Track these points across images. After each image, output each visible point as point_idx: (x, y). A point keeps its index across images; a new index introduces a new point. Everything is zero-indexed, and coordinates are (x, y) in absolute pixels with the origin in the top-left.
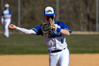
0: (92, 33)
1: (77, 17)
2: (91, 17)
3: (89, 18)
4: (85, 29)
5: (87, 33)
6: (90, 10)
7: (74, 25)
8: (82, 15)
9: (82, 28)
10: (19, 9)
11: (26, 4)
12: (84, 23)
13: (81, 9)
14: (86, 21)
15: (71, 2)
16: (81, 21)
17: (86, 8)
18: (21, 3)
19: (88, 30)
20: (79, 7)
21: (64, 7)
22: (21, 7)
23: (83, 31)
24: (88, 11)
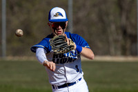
0: (130, 59)
1: (104, 31)
2: (130, 30)
3: (125, 33)
4: (119, 52)
5: (121, 59)
6: (127, 18)
7: (100, 45)
8: (113, 27)
9: (112, 50)
10: (4, 18)
11: (16, 9)
12: (116, 41)
13: (111, 18)
14: (120, 37)
15: (94, 6)
17: (121, 15)
18: (7, 6)
20: (107, 14)
22: (7, 13)
23: (115, 55)
24: (124, 20)
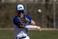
2: (50, 17)
3: (48, 18)
4: (46, 26)
6: (50, 12)
9: (43, 26)
12: (45, 22)
14: (46, 20)
16: (42, 21)
17: (47, 11)
19: (48, 27)
21: (30, 10)
23: (44, 28)
24: (48, 13)
